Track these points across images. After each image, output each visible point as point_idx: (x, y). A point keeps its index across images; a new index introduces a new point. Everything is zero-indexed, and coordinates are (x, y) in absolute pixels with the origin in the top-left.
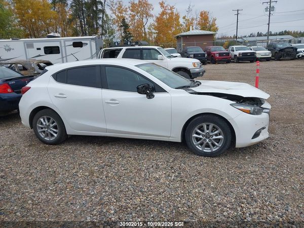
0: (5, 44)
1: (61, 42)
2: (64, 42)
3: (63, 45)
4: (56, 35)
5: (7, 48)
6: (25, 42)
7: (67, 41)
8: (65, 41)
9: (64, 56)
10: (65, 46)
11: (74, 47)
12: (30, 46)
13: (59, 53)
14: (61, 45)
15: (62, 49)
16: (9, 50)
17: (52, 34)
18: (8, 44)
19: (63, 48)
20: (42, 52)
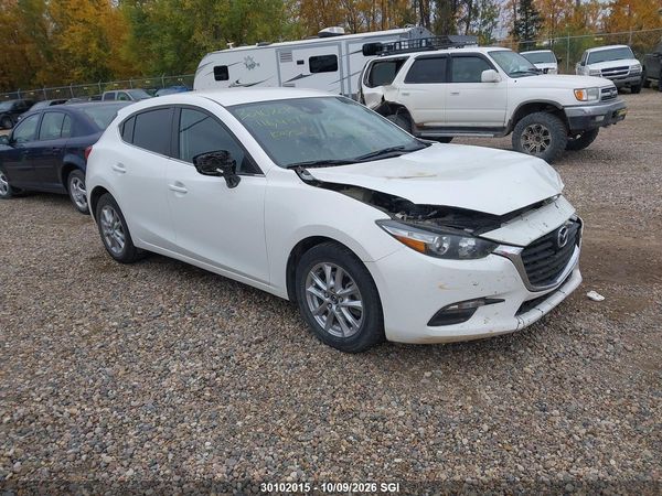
0: (246, 54)
1: (340, 46)
2: (347, 45)
3: (344, 52)
4: (335, 30)
5: (249, 63)
6: (278, 49)
7: (350, 42)
8: (349, 42)
9: (345, 75)
10: (348, 54)
11: (365, 54)
12: (285, 56)
13: (336, 69)
14: (340, 51)
15: (342, 63)
16: (252, 66)
17: (327, 30)
18: (251, 54)
19: (344, 59)
20: (306, 68)
